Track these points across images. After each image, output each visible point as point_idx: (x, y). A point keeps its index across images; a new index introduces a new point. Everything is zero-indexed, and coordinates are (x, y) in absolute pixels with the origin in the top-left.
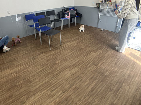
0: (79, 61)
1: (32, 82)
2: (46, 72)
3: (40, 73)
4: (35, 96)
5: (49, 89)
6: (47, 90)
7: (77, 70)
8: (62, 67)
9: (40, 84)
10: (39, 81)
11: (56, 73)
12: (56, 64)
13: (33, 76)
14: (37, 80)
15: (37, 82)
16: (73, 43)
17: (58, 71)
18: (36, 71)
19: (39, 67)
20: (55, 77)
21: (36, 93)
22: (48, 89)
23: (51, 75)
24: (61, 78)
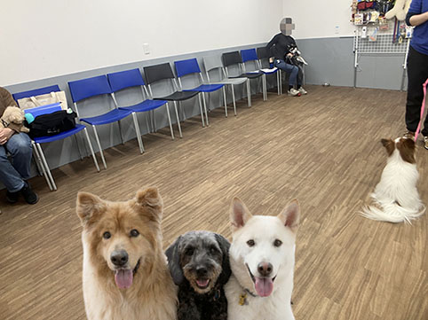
0: (369, 143)
1: (297, 192)
2: (312, 170)
3: (300, 175)
4: (331, 212)
5: (352, 196)
6: (351, 198)
7: (380, 156)
8: (342, 157)
9: (322, 193)
10: (314, 187)
11: (339, 167)
12: (320, 154)
13: (288, 182)
14: (307, 187)
15: (310, 190)
16: (322, 117)
17: (338, 165)
18: (286, 173)
19: (285, 165)
20: (346, 175)
21: (329, 207)
22: (349, 195)
23: (330, 173)
24: (360, 174)
